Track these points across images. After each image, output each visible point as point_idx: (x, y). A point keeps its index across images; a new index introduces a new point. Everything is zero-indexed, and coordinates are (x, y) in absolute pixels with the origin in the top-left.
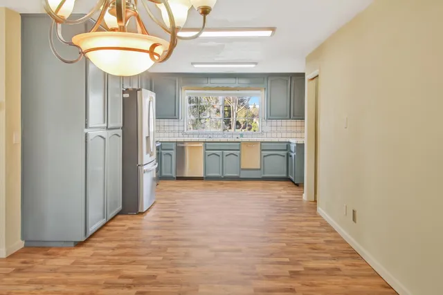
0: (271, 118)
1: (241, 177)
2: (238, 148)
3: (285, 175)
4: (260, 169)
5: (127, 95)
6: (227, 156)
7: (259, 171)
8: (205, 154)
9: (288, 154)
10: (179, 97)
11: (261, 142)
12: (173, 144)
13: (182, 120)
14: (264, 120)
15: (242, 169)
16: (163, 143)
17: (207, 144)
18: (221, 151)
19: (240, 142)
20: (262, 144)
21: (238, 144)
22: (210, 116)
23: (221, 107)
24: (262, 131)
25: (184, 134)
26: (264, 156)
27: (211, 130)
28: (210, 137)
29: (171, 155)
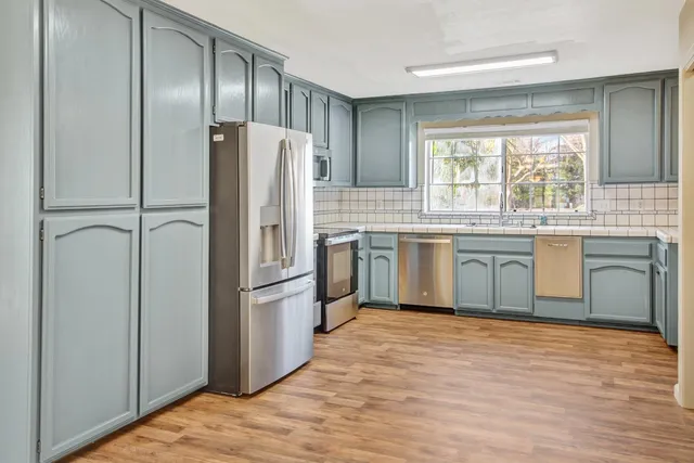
0: (610, 180)
1: (535, 314)
2: (529, 250)
3: (645, 318)
4: (581, 300)
5: (219, 138)
6: (502, 265)
7: (579, 305)
8: (456, 260)
9: (652, 267)
10: (407, 142)
11: (583, 237)
12: (392, 236)
13: (419, 188)
14: (596, 186)
15: (539, 298)
16: (373, 236)
17: (460, 238)
18: (490, 256)
19: (533, 236)
20: (586, 241)
21: (530, 240)
22: (476, 180)
23: (500, 159)
24: (592, 211)
25: (421, 217)
26: (591, 270)
27: (478, 210)
28: (474, 224)
29: (388, 260)
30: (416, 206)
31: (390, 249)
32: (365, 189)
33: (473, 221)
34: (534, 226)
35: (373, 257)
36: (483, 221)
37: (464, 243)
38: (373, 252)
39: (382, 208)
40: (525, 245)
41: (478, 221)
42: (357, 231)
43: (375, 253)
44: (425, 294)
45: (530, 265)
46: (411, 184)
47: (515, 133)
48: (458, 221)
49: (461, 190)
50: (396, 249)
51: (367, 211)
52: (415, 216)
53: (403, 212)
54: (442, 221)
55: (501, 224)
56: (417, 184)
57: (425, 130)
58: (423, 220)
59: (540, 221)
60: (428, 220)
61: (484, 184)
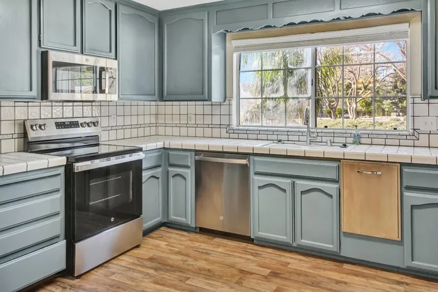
0: (437, 93)
1: (342, 254)
2: (334, 177)
4: (400, 243)
6: (303, 193)
7: (398, 248)
8: (252, 183)
11: (402, 164)
12: (188, 154)
13: (227, 102)
14: (418, 100)
15: (347, 234)
16: (171, 153)
17: (256, 159)
18: (289, 181)
19: (338, 160)
20: (406, 170)
21: (335, 164)
22: (286, 94)
23: (310, 71)
24: (414, 130)
25: (229, 132)
26: (413, 207)
27: (288, 125)
28: (280, 141)
29: (185, 178)
30: (225, 121)
31: (188, 167)
33: (279, 138)
34: (345, 146)
35: (171, 175)
36: (291, 138)
38: (171, 169)
41: (284, 138)
42: (140, 150)
43: (173, 170)
44: (221, 218)
45: (335, 195)
46: (216, 96)
48: (265, 137)
49: (270, 104)
50: (193, 168)
51: (180, 125)
52: (224, 131)
53: (213, 126)
54: (250, 136)
55: (308, 142)
56: (226, 98)
57: (233, 41)
58: (232, 135)
59: (352, 139)
60: (236, 136)
61: (293, 98)
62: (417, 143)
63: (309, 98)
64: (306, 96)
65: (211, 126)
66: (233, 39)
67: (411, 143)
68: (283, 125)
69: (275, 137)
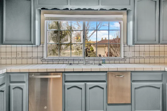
4: (130, 104)
6: (90, 88)
8: (64, 87)
10: (35, 20)
11: (131, 72)
12: (25, 75)
13: (41, 45)
15: (109, 105)
16: (11, 75)
17: (66, 74)
18: (83, 83)
19: (106, 72)
21: (105, 74)
22: (71, 42)
23: (82, 32)
24: (124, 57)
25: (43, 60)
26: (135, 88)
27: (72, 56)
28: (71, 64)
29: (22, 89)
31: (24, 82)
32: (10, 46)
33: (70, 62)
34: (100, 65)
35: (12, 88)
36: (75, 62)
37: (69, 77)
38: (11, 84)
39: (20, 56)
40: (102, 77)
41: (72, 62)
43: (13, 85)
44: (45, 107)
45: (105, 87)
46: (37, 43)
47: (90, 19)
48: (62, 62)
50: (27, 82)
51: (11, 58)
52: (39, 60)
53: (33, 58)
54: (54, 62)
55: (85, 64)
56: (40, 43)
57: (45, 15)
58: (44, 62)
59: (102, 61)
60: (47, 62)
61: (75, 44)
62: (126, 62)
63: (81, 44)
64: (80, 43)
65: (32, 58)
66: (45, 14)
67: (123, 62)
68: (70, 56)
69: (67, 62)
